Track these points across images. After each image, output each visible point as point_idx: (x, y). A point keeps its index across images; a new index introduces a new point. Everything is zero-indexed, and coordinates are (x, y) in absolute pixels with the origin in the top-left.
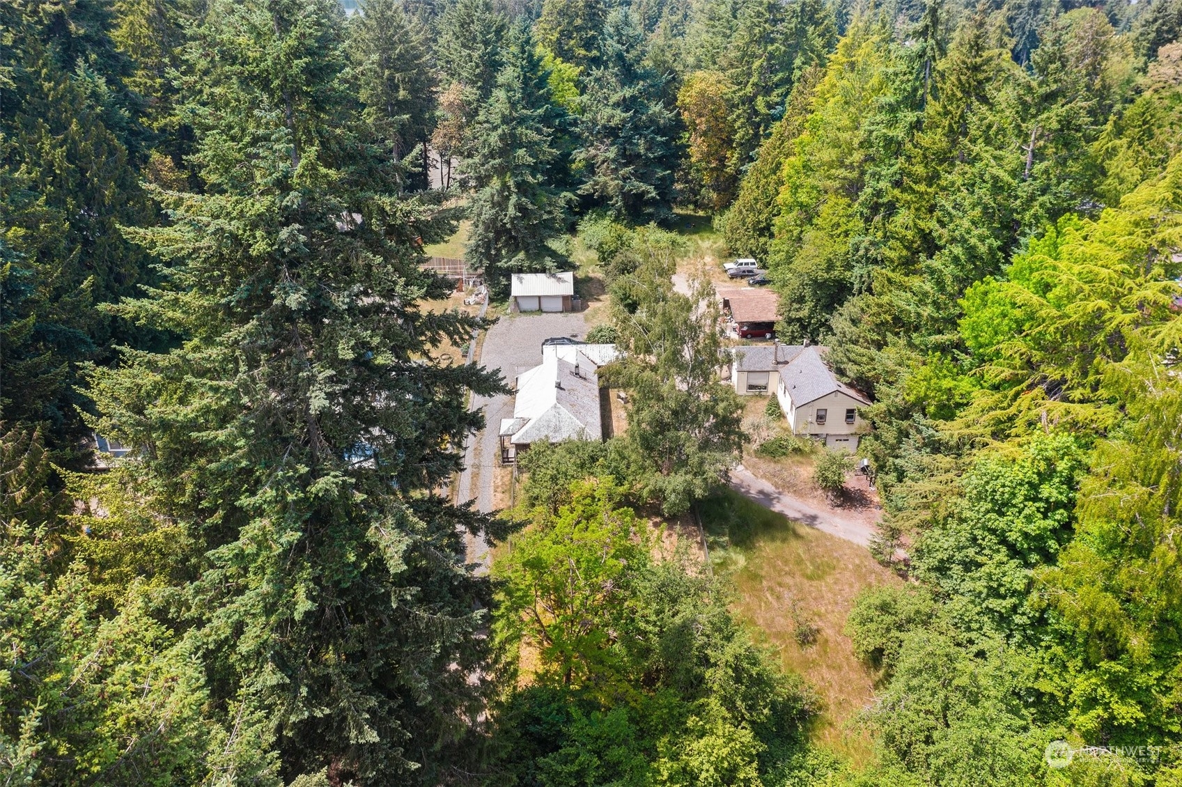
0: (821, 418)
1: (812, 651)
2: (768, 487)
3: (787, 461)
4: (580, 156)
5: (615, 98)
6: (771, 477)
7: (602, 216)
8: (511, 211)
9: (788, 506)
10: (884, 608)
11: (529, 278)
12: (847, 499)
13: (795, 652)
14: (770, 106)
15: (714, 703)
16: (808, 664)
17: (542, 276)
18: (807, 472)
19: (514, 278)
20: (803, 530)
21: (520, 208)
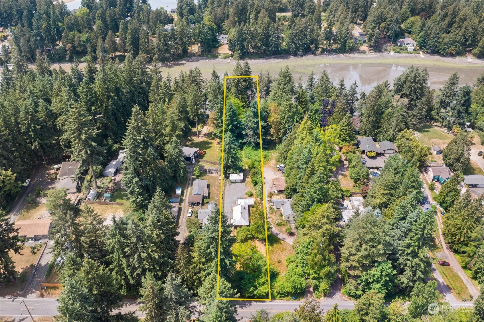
0: (288, 218)
1: (280, 264)
2: (277, 232)
3: (281, 227)
4: (244, 132)
5: (253, 120)
6: (278, 230)
7: (249, 146)
8: (230, 162)
9: (281, 236)
10: (289, 259)
11: (233, 175)
12: (291, 234)
13: (277, 264)
14: (289, 126)
15: (263, 275)
16: (279, 266)
17: (236, 175)
18: (284, 229)
19: (230, 175)
20: (282, 242)
21: (232, 161)
